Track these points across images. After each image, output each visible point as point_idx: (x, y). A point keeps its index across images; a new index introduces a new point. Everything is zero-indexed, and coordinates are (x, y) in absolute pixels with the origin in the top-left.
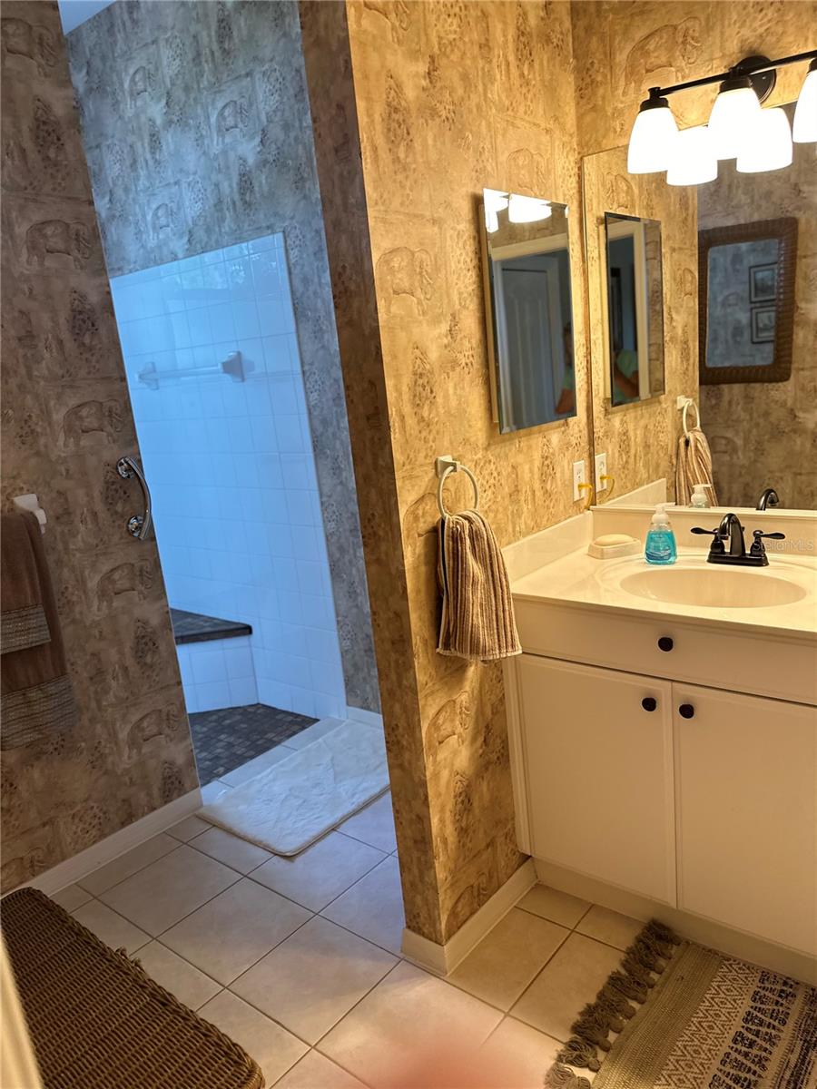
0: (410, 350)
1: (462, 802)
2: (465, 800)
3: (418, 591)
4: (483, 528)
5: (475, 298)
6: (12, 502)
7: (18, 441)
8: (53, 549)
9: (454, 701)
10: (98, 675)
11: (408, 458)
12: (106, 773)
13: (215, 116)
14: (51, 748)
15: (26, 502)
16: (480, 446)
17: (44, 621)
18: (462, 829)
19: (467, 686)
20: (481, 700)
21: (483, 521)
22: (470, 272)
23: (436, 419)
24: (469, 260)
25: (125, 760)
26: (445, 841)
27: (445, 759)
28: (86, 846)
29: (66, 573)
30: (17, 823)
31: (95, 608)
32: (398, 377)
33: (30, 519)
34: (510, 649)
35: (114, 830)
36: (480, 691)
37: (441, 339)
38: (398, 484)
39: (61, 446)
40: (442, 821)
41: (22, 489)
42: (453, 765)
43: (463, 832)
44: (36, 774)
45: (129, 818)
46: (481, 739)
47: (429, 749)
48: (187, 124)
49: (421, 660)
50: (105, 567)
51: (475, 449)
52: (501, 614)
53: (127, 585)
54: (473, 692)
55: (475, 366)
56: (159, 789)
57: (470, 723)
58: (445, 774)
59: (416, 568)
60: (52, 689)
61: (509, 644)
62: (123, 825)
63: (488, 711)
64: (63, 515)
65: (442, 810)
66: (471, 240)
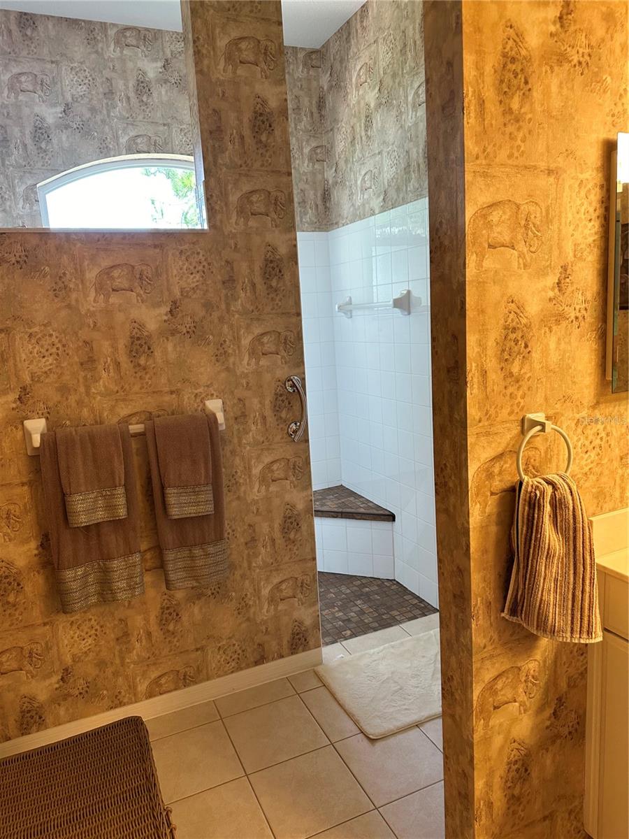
0: (503, 304)
1: (517, 771)
2: (521, 769)
3: (485, 551)
4: (570, 497)
5: (596, 250)
6: (204, 404)
7: (214, 358)
8: (230, 441)
9: (519, 669)
10: (252, 542)
11: (486, 414)
12: (248, 620)
13: (412, 95)
14: (210, 593)
15: (214, 405)
16: (586, 404)
17: (210, 497)
18: (513, 796)
19: (538, 655)
20: (555, 672)
21: (570, 489)
22: (592, 223)
23: (528, 375)
24: (591, 210)
25: (265, 612)
26: (490, 805)
27: (501, 725)
28: (226, 674)
29: (237, 460)
30: (178, 644)
31: (256, 490)
32: (483, 331)
33: (211, 420)
34: (585, 636)
35: (248, 666)
36: (555, 662)
37: (546, 292)
38: (470, 440)
39: (245, 364)
40: (489, 785)
41: (212, 395)
42: (509, 732)
43: (514, 800)
44: (196, 610)
45: (261, 660)
46: (549, 712)
47: (481, 712)
48: (391, 104)
49: (480, 622)
50: (267, 459)
51: (578, 406)
52: (579, 594)
53: (282, 476)
54: (545, 661)
55: (588, 319)
56: (288, 642)
57: (537, 694)
58: (498, 741)
59: (484, 528)
60: (211, 549)
61: (585, 630)
62: (256, 663)
63: (563, 685)
64: (240, 417)
65: (491, 774)
66: (598, 189)
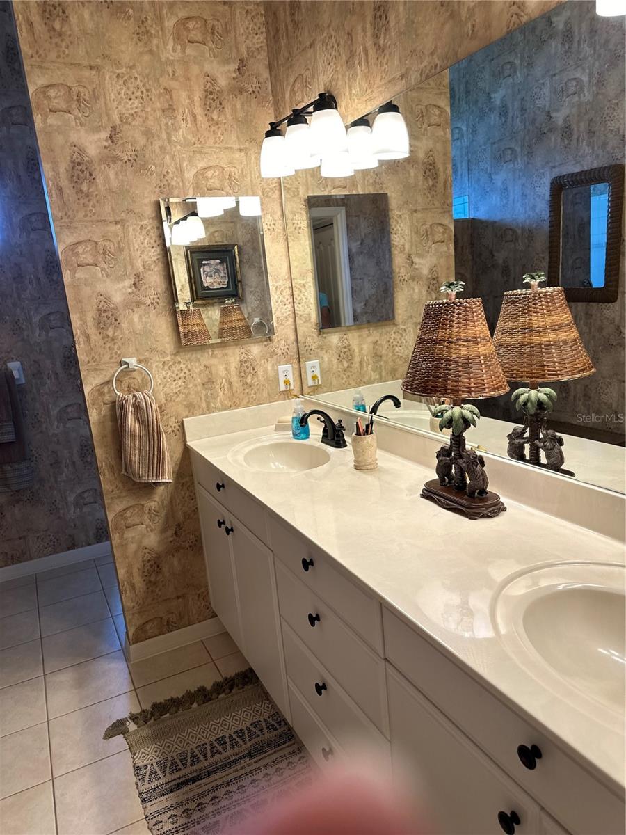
0: (94, 297)
1: (151, 566)
2: (154, 566)
3: (104, 436)
7: (11, 333)
8: (31, 392)
9: (143, 505)
10: (56, 463)
11: (93, 359)
12: (59, 518)
14: (26, 499)
16: (169, 353)
18: (150, 582)
19: (157, 498)
20: (172, 509)
23: (121, 336)
24: (152, 241)
25: (72, 513)
26: (133, 586)
27: (133, 538)
29: (37, 405)
31: (55, 426)
32: (82, 313)
35: (62, 551)
36: (171, 502)
37: (125, 289)
38: (82, 373)
40: (129, 573)
42: (141, 542)
43: (151, 584)
45: (73, 546)
46: (171, 532)
47: (116, 529)
49: (107, 476)
50: (63, 404)
51: (163, 354)
53: (76, 416)
54: (163, 502)
55: (161, 304)
56: (94, 534)
57: (160, 521)
58: (132, 547)
59: (101, 423)
62: (69, 549)
63: (180, 516)
65: (130, 566)
